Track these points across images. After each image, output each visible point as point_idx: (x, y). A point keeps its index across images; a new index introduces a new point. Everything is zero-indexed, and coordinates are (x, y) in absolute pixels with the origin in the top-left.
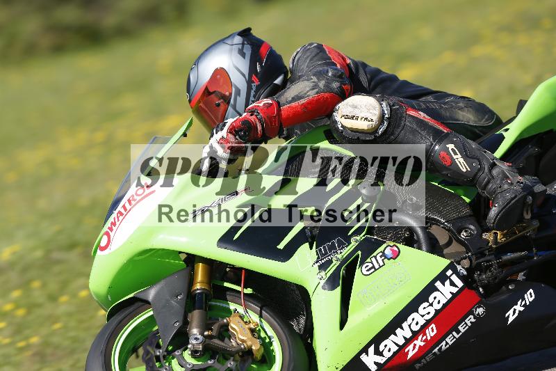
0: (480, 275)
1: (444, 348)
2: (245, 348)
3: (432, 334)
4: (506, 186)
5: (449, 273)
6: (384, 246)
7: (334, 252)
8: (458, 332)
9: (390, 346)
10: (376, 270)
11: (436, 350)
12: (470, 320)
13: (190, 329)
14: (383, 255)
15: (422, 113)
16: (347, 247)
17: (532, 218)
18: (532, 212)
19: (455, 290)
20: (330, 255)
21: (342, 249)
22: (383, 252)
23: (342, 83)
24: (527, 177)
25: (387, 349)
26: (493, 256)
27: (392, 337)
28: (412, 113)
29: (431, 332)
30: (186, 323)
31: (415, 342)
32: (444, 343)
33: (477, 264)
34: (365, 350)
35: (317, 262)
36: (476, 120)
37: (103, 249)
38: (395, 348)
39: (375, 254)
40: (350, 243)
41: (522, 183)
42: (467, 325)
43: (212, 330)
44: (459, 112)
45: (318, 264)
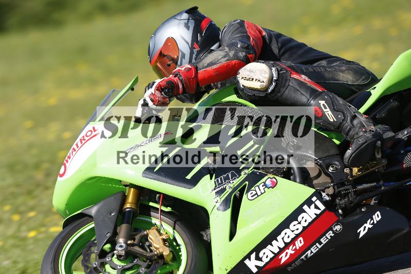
0: (341, 200)
1: (309, 255)
2: (157, 254)
3: (300, 245)
4: (361, 133)
5: (314, 199)
6: (266, 177)
7: (228, 182)
8: (320, 243)
9: (267, 254)
10: (258, 196)
11: (303, 257)
12: (330, 234)
13: (118, 238)
14: (265, 185)
15: (303, 76)
16: (238, 178)
17: (382, 157)
18: (381, 152)
19: (318, 212)
20: (224, 184)
21: (234, 180)
22: (265, 183)
23: (247, 53)
24: (380, 126)
25: (265, 255)
26: (351, 186)
27: (269, 247)
28: (295, 76)
29: (299, 243)
30: (115, 234)
31: (287, 251)
32: (309, 252)
33: (338, 191)
34: (248, 257)
35: (215, 189)
36: (355, 80)
37: (62, 176)
38: (272, 255)
39: (258, 184)
40: (240, 175)
41: (373, 131)
42: (327, 238)
43: (134, 239)
44: (341, 74)
45: (216, 191)
